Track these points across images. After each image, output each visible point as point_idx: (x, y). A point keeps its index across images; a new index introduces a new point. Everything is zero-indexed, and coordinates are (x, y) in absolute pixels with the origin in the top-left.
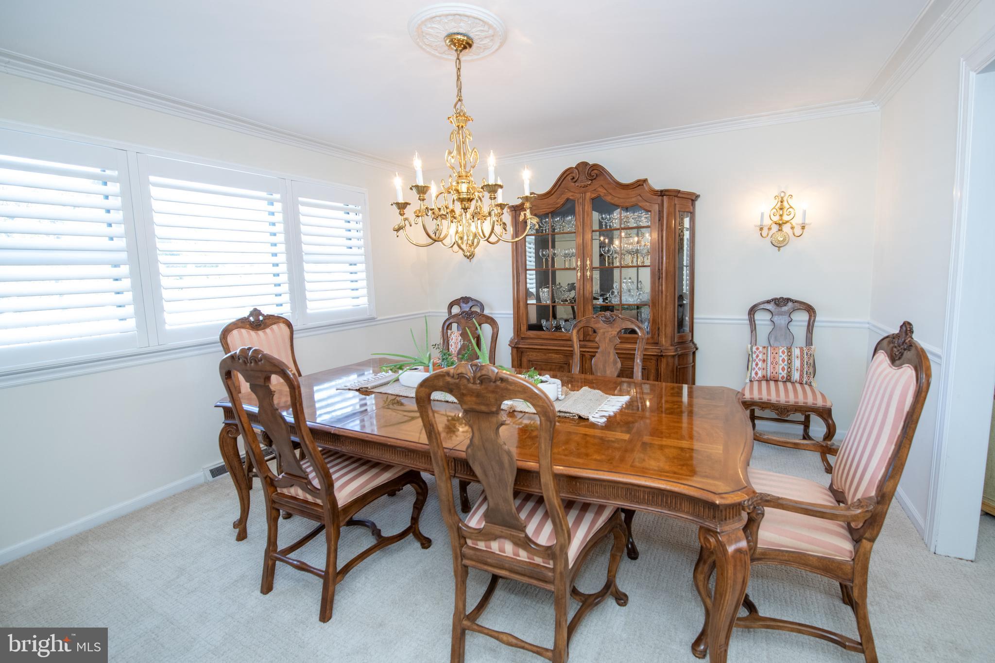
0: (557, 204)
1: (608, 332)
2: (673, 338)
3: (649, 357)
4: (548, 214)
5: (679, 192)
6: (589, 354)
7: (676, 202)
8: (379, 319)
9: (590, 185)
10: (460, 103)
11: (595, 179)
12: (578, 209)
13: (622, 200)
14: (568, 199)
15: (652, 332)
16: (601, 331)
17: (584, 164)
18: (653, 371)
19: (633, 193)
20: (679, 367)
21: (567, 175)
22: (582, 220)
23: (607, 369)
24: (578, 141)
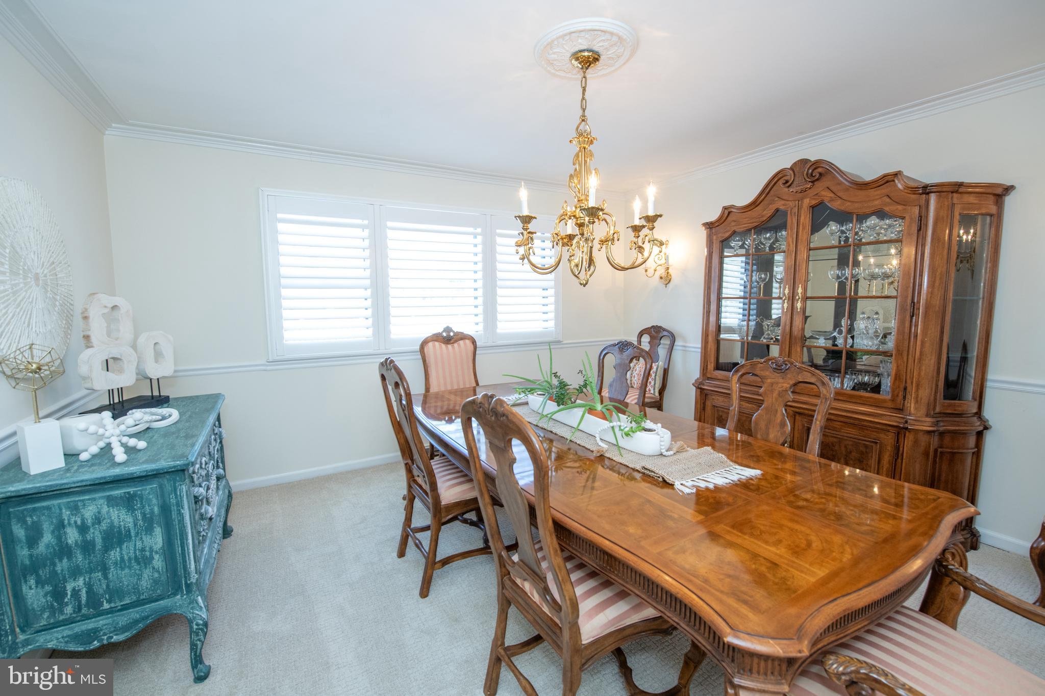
0: (763, 216)
1: (777, 383)
2: (931, 405)
3: (884, 427)
4: (750, 230)
5: (961, 185)
6: (792, 409)
7: (955, 201)
8: (564, 342)
9: (810, 188)
10: (583, 123)
11: (817, 180)
12: (791, 221)
13: (857, 205)
14: (777, 210)
15: (893, 391)
16: (769, 381)
17: (804, 162)
18: (889, 448)
19: (873, 193)
20: (939, 450)
21: (779, 179)
22: (795, 236)
23: (771, 431)
24: (802, 133)
